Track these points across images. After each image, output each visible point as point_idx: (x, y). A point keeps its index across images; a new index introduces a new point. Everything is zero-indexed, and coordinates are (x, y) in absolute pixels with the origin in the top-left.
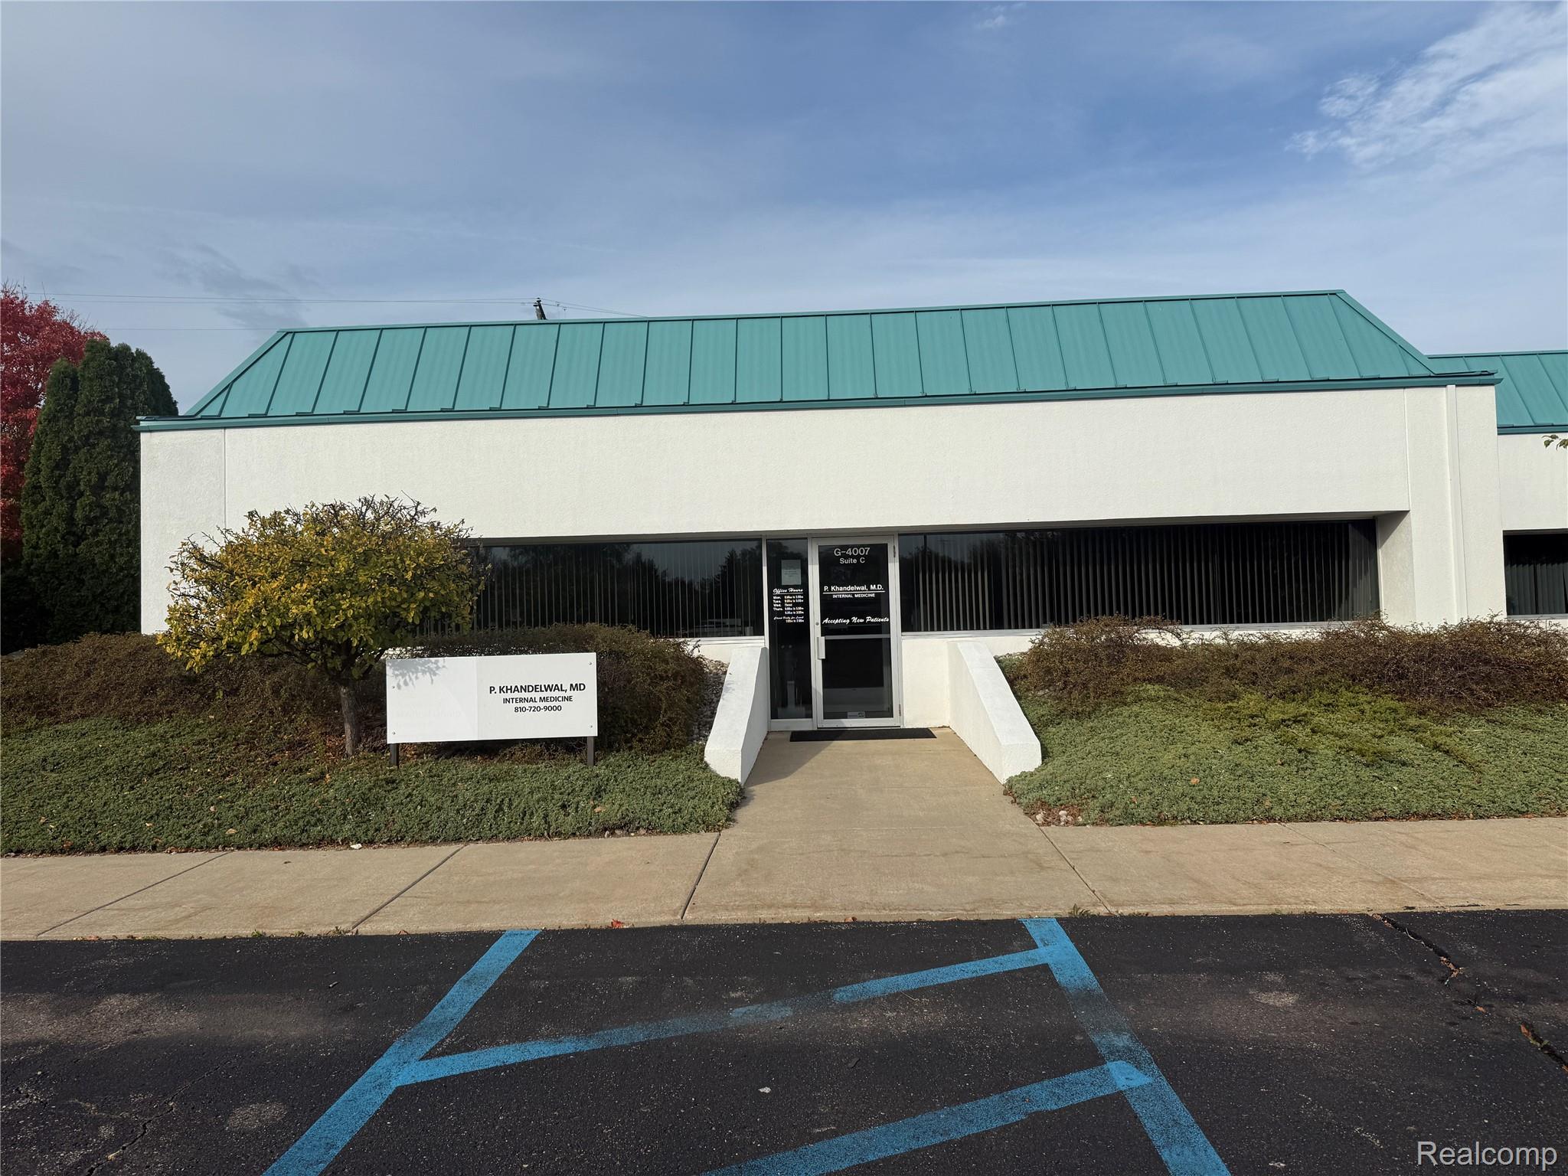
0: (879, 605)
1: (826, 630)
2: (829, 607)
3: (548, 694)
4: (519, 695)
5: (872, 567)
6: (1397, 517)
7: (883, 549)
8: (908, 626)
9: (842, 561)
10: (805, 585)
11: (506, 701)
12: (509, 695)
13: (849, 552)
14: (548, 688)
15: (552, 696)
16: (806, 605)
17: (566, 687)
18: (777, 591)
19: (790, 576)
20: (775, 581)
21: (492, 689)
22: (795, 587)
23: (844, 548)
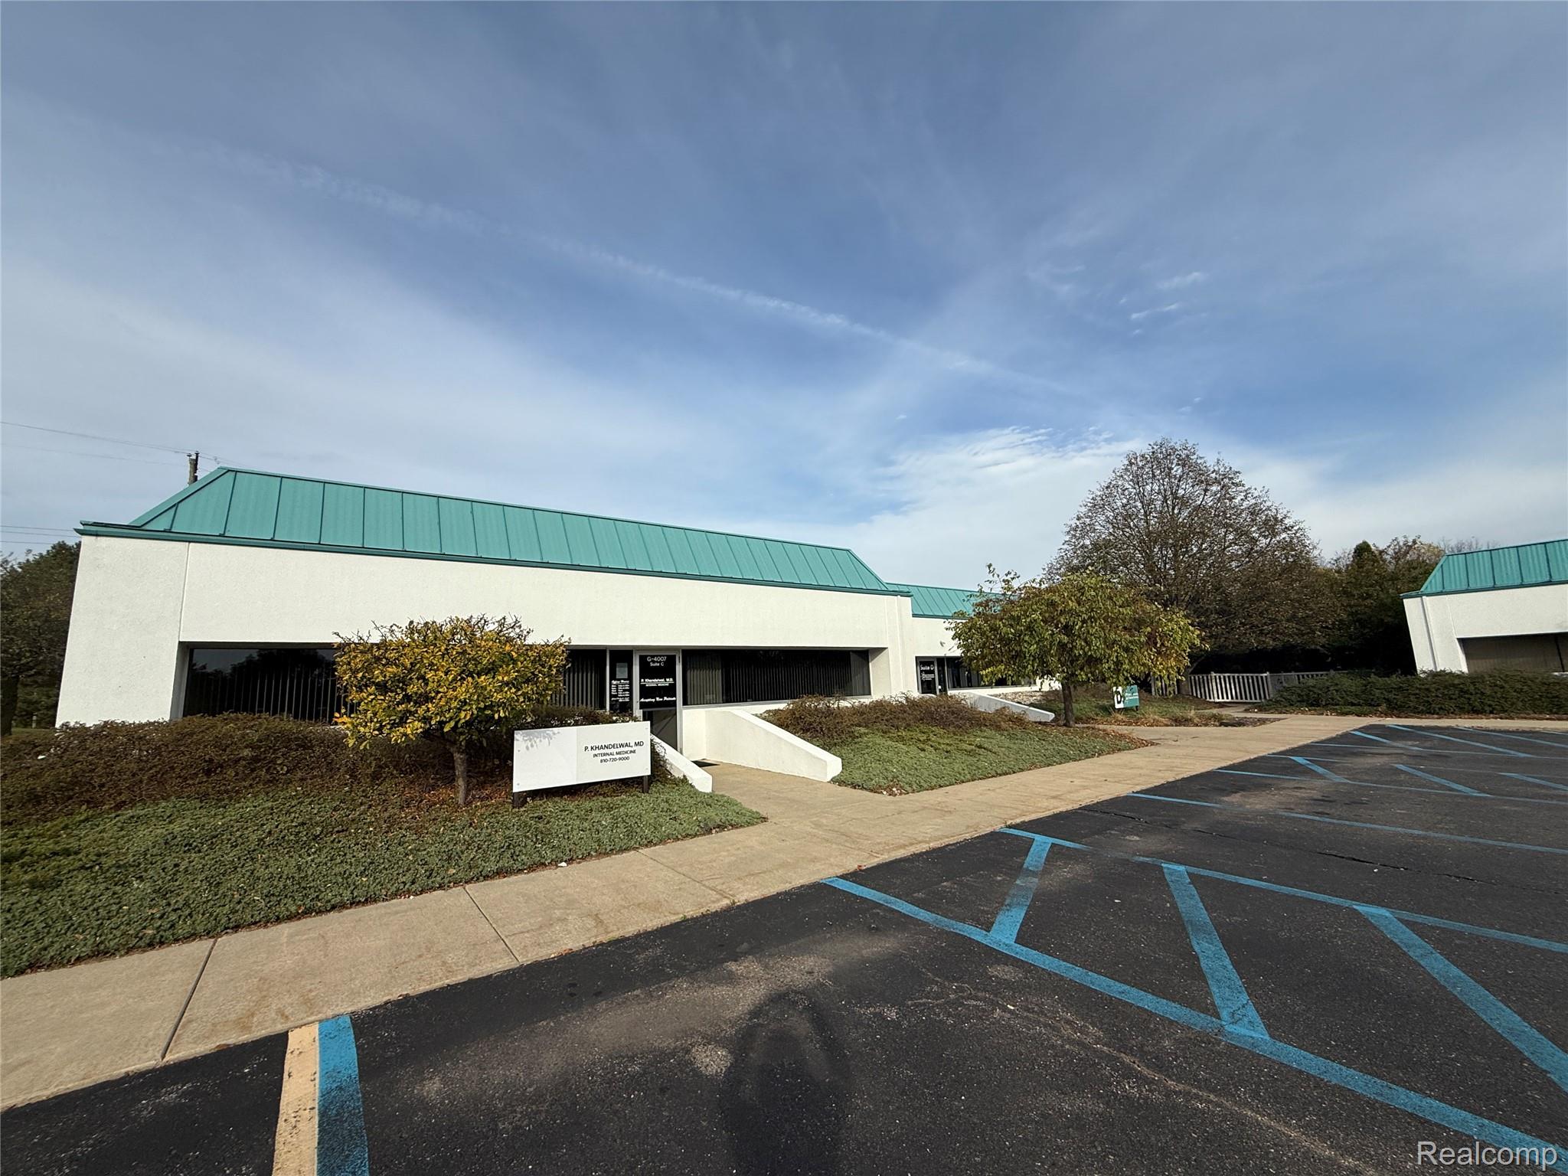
0: (671, 690)
1: (642, 706)
2: (645, 691)
3: (622, 749)
4: (602, 751)
5: (668, 670)
6: (879, 650)
7: (675, 656)
8: (685, 703)
9: (652, 664)
10: (630, 678)
11: (595, 755)
12: (597, 752)
13: (655, 659)
14: (622, 745)
15: (624, 750)
16: (631, 690)
17: (632, 744)
18: (614, 682)
19: (621, 672)
20: (613, 677)
21: (586, 748)
22: (625, 680)
23: (653, 657)
